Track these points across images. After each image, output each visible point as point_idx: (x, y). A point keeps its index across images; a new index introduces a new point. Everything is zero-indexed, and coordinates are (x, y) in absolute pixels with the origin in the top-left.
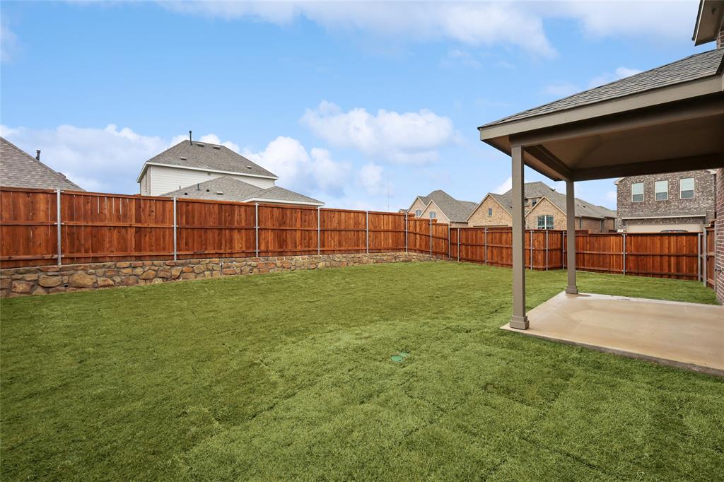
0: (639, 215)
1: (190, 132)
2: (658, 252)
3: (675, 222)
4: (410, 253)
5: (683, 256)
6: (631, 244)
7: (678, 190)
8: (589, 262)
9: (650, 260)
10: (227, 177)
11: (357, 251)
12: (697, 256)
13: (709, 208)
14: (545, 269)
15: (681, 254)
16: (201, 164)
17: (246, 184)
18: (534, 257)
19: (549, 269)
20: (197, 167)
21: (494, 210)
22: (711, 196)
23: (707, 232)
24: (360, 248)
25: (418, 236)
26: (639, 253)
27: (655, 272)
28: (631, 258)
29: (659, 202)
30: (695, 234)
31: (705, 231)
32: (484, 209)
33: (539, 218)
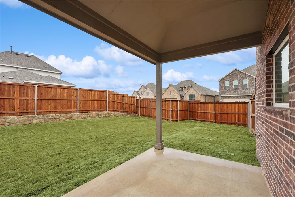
0: (227, 94)
1: (11, 47)
2: (230, 112)
3: (240, 97)
4: (110, 112)
5: (241, 114)
6: (218, 108)
7: (242, 84)
8: (200, 116)
9: (226, 116)
10: (26, 70)
11: (71, 112)
12: (247, 114)
13: (253, 92)
14: (177, 121)
15: (240, 113)
16: (13, 63)
17: (37, 74)
18: (172, 114)
19: (180, 120)
20: (8, 64)
21: (172, 92)
22: (254, 87)
23: (252, 102)
24: (73, 110)
25: (116, 103)
26: (222, 112)
27: (228, 122)
28: (218, 115)
29: (235, 89)
30: (247, 103)
31: (250, 101)
32: (168, 91)
33: (189, 95)
